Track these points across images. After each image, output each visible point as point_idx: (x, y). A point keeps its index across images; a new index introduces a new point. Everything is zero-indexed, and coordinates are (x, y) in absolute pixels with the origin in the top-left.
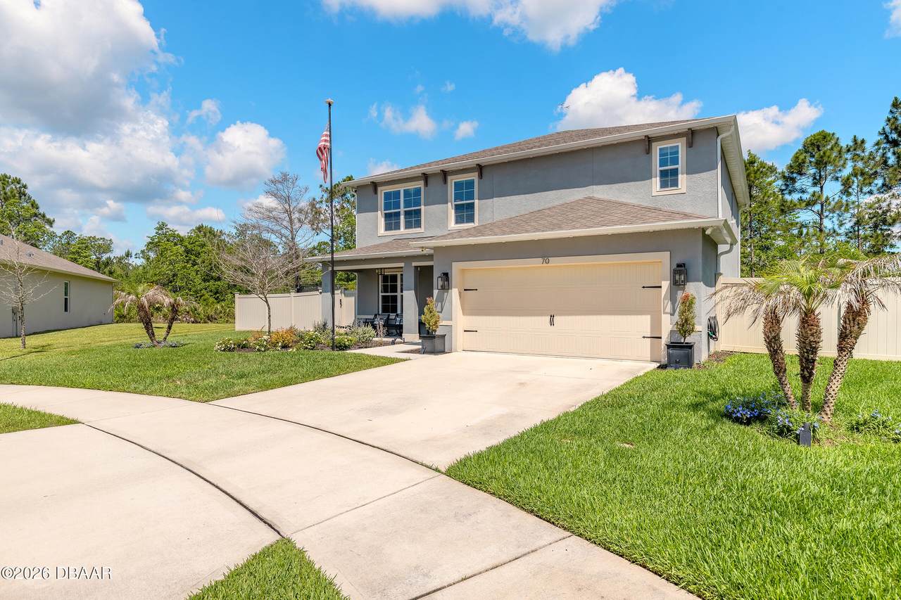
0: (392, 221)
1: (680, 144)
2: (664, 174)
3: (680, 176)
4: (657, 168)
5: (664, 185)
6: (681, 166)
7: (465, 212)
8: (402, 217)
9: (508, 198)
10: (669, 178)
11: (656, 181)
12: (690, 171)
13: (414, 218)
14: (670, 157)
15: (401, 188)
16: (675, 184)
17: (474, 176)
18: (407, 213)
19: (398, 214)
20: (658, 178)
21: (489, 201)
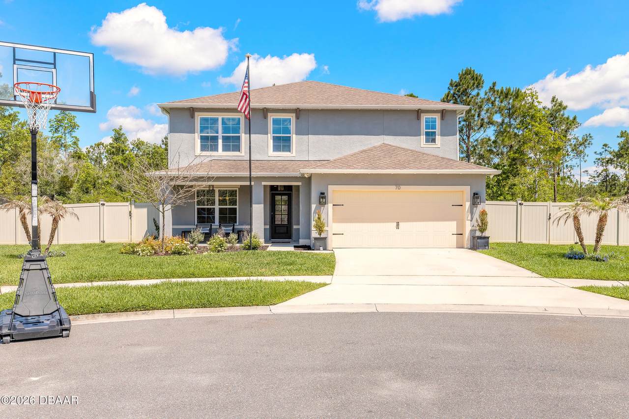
0: (209, 143)
1: (437, 117)
2: (427, 134)
3: (437, 136)
4: (424, 130)
5: (427, 141)
6: (438, 130)
7: (282, 143)
8: (220, 141)
9: (321, 136)
10: (431, 137)
11: (423, 137)
12: (442, 135)
13: (232, 143)
14: (431, 125)
15: (220, 116)
16: (434, 141)
17: (292, 117)
18: (225, 139)
19: (215, 139)
20: (424, 136)
21: (305, 137)
